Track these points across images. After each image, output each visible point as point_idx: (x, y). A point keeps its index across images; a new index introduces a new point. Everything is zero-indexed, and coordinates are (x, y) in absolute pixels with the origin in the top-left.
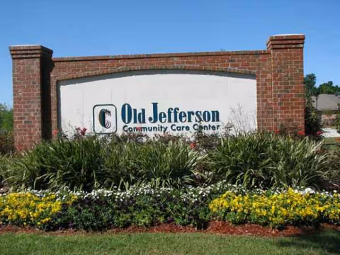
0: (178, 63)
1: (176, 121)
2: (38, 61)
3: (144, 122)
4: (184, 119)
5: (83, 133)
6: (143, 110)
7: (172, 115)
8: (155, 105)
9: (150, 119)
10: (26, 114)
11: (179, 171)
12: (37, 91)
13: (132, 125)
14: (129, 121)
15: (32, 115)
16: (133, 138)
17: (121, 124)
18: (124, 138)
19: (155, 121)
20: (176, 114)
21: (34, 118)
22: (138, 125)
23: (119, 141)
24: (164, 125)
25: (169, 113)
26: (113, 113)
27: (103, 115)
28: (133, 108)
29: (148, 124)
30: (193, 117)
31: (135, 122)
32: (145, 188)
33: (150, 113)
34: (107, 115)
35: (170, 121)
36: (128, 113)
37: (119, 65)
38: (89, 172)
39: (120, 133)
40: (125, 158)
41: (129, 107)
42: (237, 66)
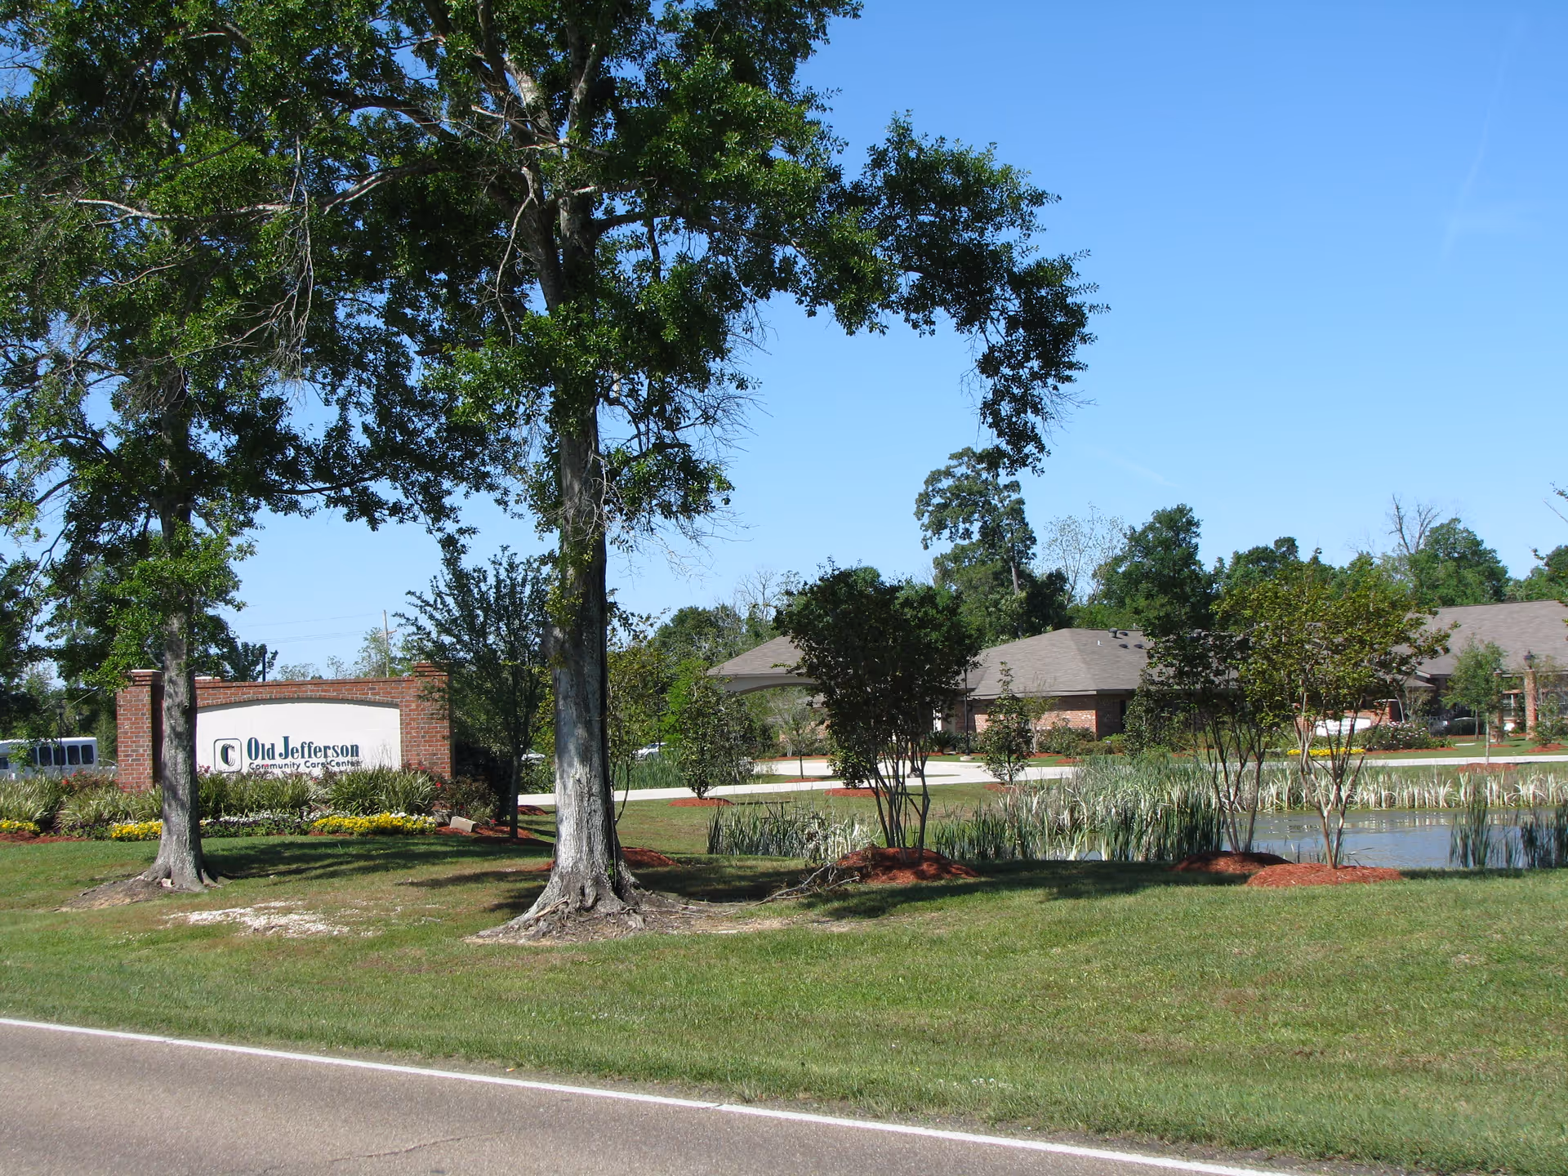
0: (312, 691)
1: (310, 756)
2: (148, 688)
3: (273, 758)
4: (319, 754)
5: (206, 771)
6: (273, 745)
7: (306, 750)
8: (286, 739)
9: (281, 755)
10: (133, 751)
11: (300, 802)
12: (147, 724)
13: (259, 761)
14: (256, 757)
15: (141, 751)
16: (259, 775)
17: (247, 761)
18: (249, 775)
19: (286, 757)
20: (309, 749)
21: (143, 755)
22: (267, 762)
23: (244, 778)
24: (297, 762)
25: (303, 747)
26: (237, 748)
27: (225, 751)
28: (260, 743)
29: (278, 761)
30: (330, 752)
31: (263, 758)
32: (265, 814)
33: (280, 748)
34: (230, 751)
35: (303, 757)
36: (254, 748)
37: (243, 694)
38: (217, 804)
39: (245, 771)
40: (251, 793)
41: (256, 742)
42: (378, 694)
